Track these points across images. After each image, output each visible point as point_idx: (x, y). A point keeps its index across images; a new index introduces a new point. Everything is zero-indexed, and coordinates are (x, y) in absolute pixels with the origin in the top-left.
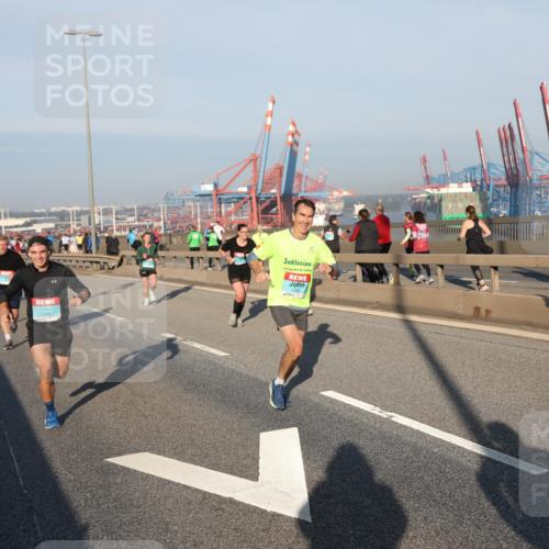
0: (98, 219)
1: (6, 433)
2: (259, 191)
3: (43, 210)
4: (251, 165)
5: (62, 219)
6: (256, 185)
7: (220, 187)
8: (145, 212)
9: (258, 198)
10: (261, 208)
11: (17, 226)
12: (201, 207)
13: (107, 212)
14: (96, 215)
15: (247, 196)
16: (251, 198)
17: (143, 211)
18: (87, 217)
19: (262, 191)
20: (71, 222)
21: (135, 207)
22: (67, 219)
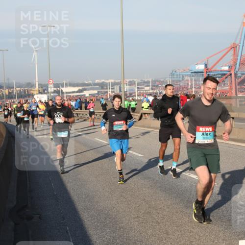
0: (127, 88)
1: (68, 228)
3: (91, 82)
4: (232, 52)
5: (102, 88)
6: (235, 65)
7: (209, 67)
8: (157, 83)
9: (236, 75)
10: (238, 80)
11: (73, 92)
12: (195, 80)
13: (131, 83)
14: (125, 85)
15: (229, 73)
16: (231, 74)
17: (155, 83)
18: (118, 87)
19: (239, 69)
20: (108, 90)
21: (150, 80)
22: (105, 87)
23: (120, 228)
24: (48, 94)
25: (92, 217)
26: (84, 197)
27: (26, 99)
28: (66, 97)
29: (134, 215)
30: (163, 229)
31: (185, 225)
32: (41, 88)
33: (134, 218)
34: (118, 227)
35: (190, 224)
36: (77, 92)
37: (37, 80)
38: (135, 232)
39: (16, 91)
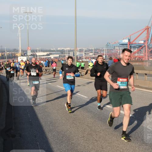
0: (78, 54)
1: (38, 143)
2: (149, 43)
3: (55, 49)
4: (146, 32)
5: (62, 53)
6: (148, 40)
7: (131, 41)
8: (98, 51)
9: (148, 46)
10: (149, 51)
11: (43, 56)
13: (81, 51)
14: (77, 52)
15: (143, 45)
16: (145, 46)
17: (96, 51)
18: (72, 52)
19: (150, 43)
20: (66, 55)
21: (93, 49)
22: (64, 53)
23: (72, 143)
24: (27, 57)
25: (54, 136)
26: (49, 123)
27: (13, 59)
28: (39, 59)
29: (81, 135)
30: (99, 145)
31: (114, 142)
32: (23, 52)
33: (81, 138)
34: (70, 143)
35: (117, 142)
36: (46, 55)
37: (20, 47)
38: (81, 146)
39: (6, 54)
